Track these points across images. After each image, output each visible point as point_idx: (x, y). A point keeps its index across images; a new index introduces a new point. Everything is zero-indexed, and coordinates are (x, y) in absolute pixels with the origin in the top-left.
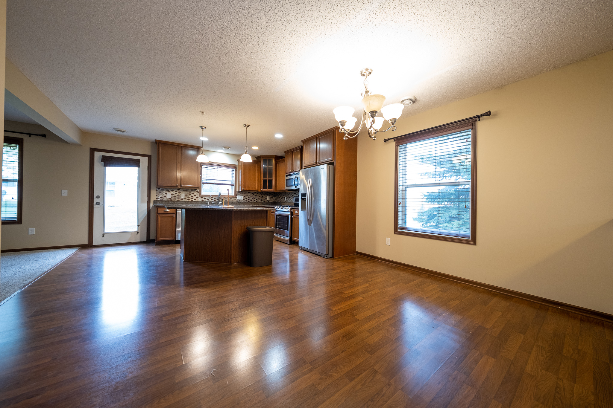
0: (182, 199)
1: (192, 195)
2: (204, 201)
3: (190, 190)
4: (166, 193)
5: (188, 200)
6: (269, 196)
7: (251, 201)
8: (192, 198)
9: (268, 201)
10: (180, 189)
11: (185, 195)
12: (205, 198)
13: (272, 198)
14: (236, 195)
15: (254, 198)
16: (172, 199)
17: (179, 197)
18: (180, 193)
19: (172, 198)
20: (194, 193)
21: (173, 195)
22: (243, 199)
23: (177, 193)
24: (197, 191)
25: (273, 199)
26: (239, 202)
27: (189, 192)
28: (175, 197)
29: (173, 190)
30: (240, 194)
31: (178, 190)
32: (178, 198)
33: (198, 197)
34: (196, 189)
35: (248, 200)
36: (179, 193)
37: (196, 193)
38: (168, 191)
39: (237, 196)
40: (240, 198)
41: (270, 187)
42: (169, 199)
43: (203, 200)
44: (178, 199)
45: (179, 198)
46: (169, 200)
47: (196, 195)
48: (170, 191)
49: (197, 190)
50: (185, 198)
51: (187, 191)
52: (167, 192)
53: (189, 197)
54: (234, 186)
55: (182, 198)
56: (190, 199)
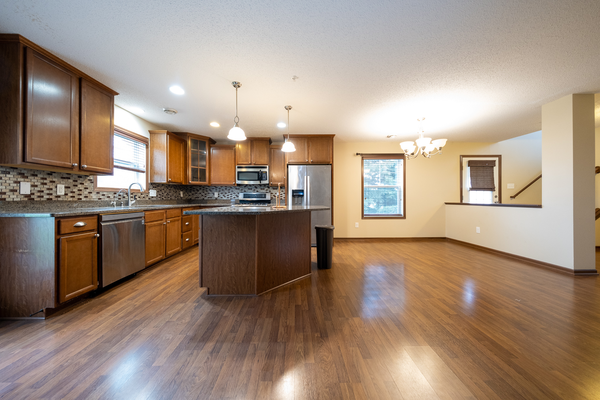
0: (59, 197)
1: (80, 187)
2: (102, 200)
3: (77, 179)
4: (15, 182)
5: (71, 199)
6: (182, 191)
7: (165, 199)
8: (81, 195)
9: (181, 198)
10: (53, 174)
11: (66, 187)
12: (104, 193)
13: (185, 193)
14: (148, 189)
15: (168, 194)
16: (32, 197)
17: (51, 192)
18: (54, 182)
19: (33, 194)
20: (83, 184)
21: (36, 186)
22: (157, 196)
23: (45, 181)
24: (89, 180)
25: (186, 195)
26: (153, 201)
27: (74, 181)
28: (43, 191)
29: (36, 176)
30: (153, 187)
31: (49, 174)
32: (48, 194)
33: (91, 193)
34: (88, 176)
35: (162, 197)
36: (51, 182)
37: (87, 184)
38: (22, 175)
39: (149, 190)
40: (153, 193)
41: (203, 178)
42: (26, 196)
43: (101, 199)
44: (48, 197)
45: (51, 194)
46: (26, 199)
47: (87, 188)
48: (27, 177)
49: (89, 178)
50: (66, 194)
51: (69, 178)
52: (19, 180)
53: (74, 192)
54: (145, 174)
55: (59, 194)
56: (77, 197)
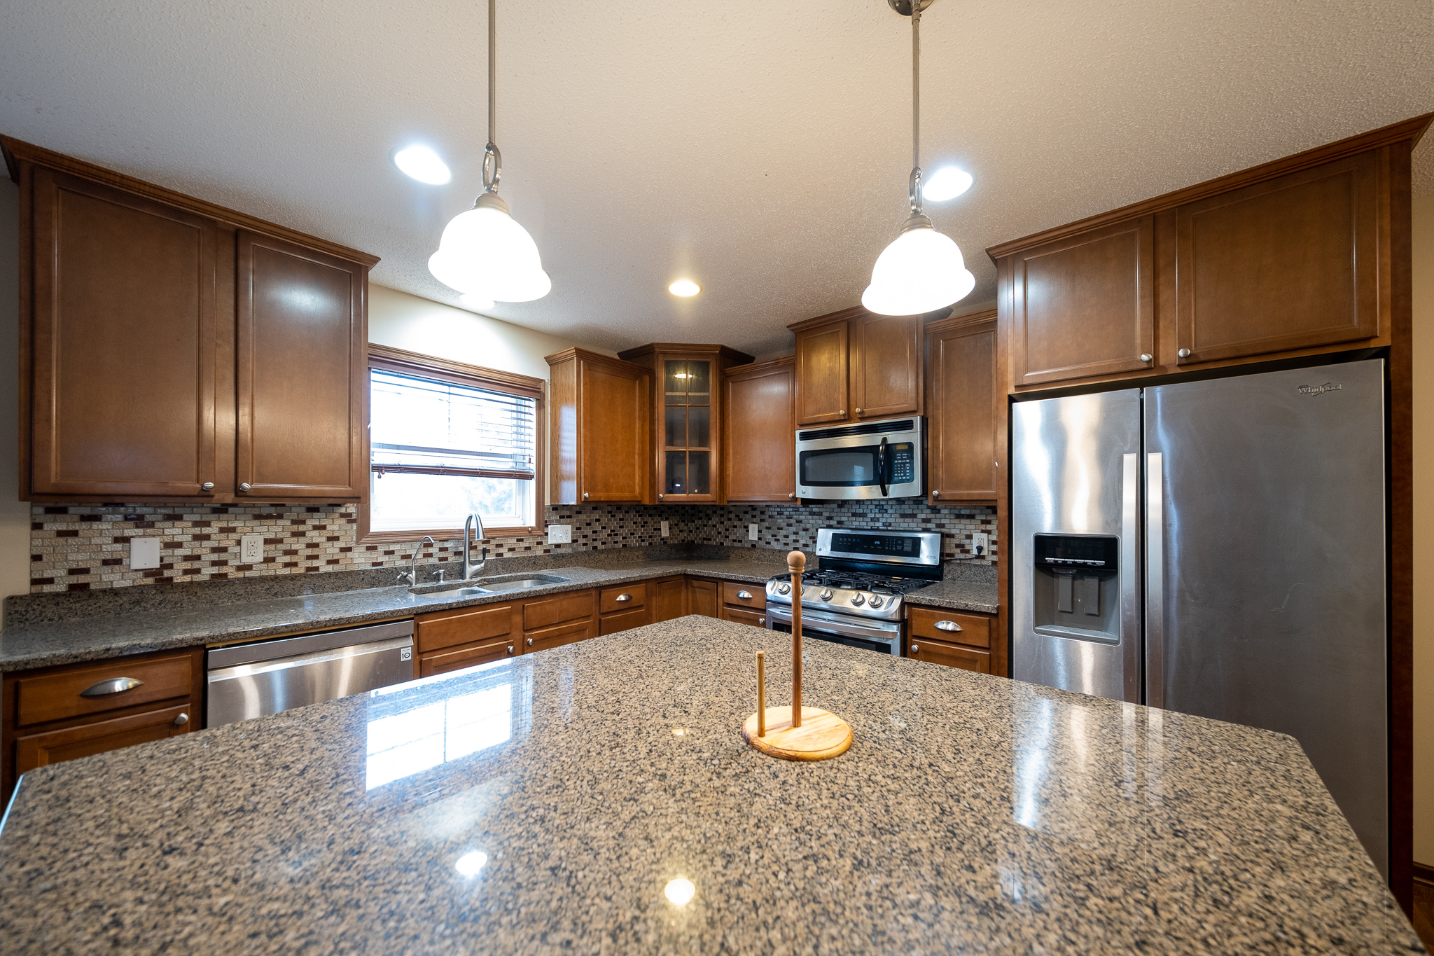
0: (249, 567)
1: (314, 536)
2: (385, 566)
3: (301, 513)
4: (117, 540)
5: (287, 571)
6: (667, 519)
7: (603, 547)
8: (316, 557)
9: (662, 539)
10: (231, 509)
11: (267, 541)
12: (392, 548)
13: (676, 525)
14: (543, 523)
15: (613, 533)
16: (167, 573)
17: (223, 556)
18: (233, 530)
19: (170, 566)
20: (324, 527)
21: (179, 545)
22: (574, 541)
23: (206, 530)
24: (343, 515)
25: (681, 531)
26: (556, 557)
27: (294, 522)
28: (198, 558)
29: (179, 518)
30: (561, 517)
31: (215, 511)
32: (214, 564)
33: (350, 549)
34: (339, 505)
35: (591, 544)
36: (222, 530)
37: (336, 527)
38: (139, 521)
39: (547, 526)
40: (560, 534)
42: (148, 573)
43: (381, 564)
44: (215, 570)
45: (225, 563)
46: (150, 581)
47: (337, 539)
48: (152, 525)
49: (343, 510)
50: (269, 560)
51: (280, 517)
52: (127, 533)
53: (295, 552)
54: (532, 484)
55: (246, 560)
56: (303, 565)
